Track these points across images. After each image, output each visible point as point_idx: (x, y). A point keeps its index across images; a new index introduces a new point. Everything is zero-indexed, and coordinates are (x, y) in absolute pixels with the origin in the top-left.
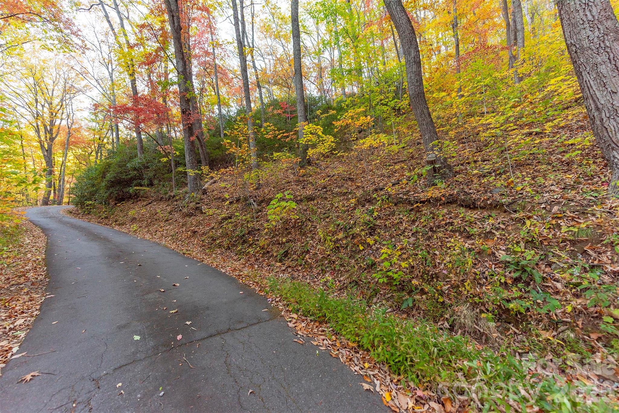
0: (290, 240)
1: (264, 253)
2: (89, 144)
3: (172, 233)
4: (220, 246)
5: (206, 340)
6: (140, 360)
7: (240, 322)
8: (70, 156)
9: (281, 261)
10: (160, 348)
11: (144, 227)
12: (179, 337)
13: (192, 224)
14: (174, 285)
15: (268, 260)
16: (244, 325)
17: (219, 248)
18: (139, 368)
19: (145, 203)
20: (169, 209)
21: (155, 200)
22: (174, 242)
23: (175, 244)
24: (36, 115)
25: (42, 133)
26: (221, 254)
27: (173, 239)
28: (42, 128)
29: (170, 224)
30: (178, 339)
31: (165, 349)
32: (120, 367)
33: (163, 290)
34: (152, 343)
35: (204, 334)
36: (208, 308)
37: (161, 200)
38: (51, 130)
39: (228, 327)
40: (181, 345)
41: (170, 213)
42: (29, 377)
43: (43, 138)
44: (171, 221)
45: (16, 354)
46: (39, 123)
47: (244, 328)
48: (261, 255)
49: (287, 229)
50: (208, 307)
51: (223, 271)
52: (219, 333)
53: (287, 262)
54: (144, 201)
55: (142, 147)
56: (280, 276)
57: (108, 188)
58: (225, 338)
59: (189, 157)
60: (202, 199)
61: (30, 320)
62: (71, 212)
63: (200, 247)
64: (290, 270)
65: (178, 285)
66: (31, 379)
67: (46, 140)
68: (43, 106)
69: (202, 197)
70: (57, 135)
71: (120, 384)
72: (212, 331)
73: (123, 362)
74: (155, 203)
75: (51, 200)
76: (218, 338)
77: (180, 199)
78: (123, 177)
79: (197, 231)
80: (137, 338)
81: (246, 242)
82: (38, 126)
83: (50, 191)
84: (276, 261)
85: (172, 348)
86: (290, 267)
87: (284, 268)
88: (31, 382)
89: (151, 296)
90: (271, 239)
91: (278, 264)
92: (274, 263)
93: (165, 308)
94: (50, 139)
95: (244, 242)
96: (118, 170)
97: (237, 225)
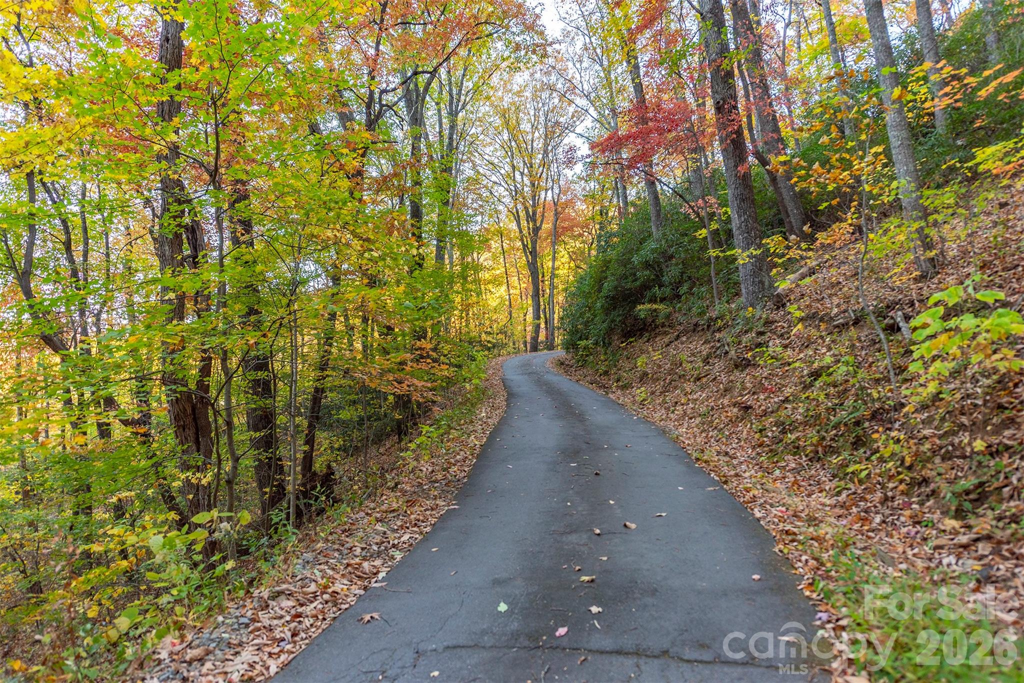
0: (1008, 448)
1: (911, 484)
2: (587, 226)
3: (703, 409)
4: (796, 449)
5: (604, 656)
6: (484, 647)
7: (703, 646)
8: (563, 257)
9: (959, 514)
10: (521, 639)
11: (658, 393)
12: (562, 631)
13: (744, 389)
14: (625, 526)
15: (921, 504)
16: (707, 656)
17: (795, 454)
18: (474, 658)
19: (666, 340)
20: (705, 350)
21: (685, 332)
22: (703, 431)
23: (704, 435)
24: (514, 193)
25: (524, 223)
26: (796, 471)
27: (703, 424)
28: (522, 214)
29: (702, 389)
30: (557, 634)
31: (526, 643)
32: (455, 647)
33: (598, 531)
34: (515, 626)
35: (607, 643)
36: (654, 592)
37: (694, 330)
38: (534, 213)
39: (665, 646)
40: (556, 647)
41: (706, 361)
42: (367, 617)
43: (525, 232)
44: (704, 380)
45: (381, 581)
46: (519, 206)
47: (701, 662)
48: (902, 487)
49: (1001, 407)
50: (656, 590)
51: (758, 515)
52: (637, 653)
53: (984, 523)
54: (666, 333)
55: (658, 213)
56: (945, 561)
57: (607, 311)
58: (643, 668)
59: (740, 216)
60: (772, 322)
61: (416, 539)
62: (562, 364)
63: (754, 448)
64: (983, 548)
65: (633, 526)
66: (369, 621)
67: (529, 234)
68: (522, 174)
69: (774, 316)
70: (542, 222)
71: (436, 673)
72: (628, 642)
73: (462, 641)
74: (684, 339)
75: (542, 342)
76: (630, 662)
77: (726, 326)
78: (628, 286)
79: (750, 407)
80: (503, 607)
81: (864, 444)
82: (518, 213)
83: (538, 326)
84: (945, 513)
85: (539, 647)
86: (989, 538)
87: (964, 539)
88: (368, 625)
89: (573, 538)
90: (940, 437)
91: (951, 523)
92: (937, 515)
93: (577, 568)
94: (534, 229)
95: (858, 443)
96: (621, 271)
97: (846, 391)
